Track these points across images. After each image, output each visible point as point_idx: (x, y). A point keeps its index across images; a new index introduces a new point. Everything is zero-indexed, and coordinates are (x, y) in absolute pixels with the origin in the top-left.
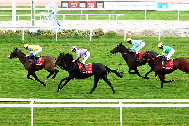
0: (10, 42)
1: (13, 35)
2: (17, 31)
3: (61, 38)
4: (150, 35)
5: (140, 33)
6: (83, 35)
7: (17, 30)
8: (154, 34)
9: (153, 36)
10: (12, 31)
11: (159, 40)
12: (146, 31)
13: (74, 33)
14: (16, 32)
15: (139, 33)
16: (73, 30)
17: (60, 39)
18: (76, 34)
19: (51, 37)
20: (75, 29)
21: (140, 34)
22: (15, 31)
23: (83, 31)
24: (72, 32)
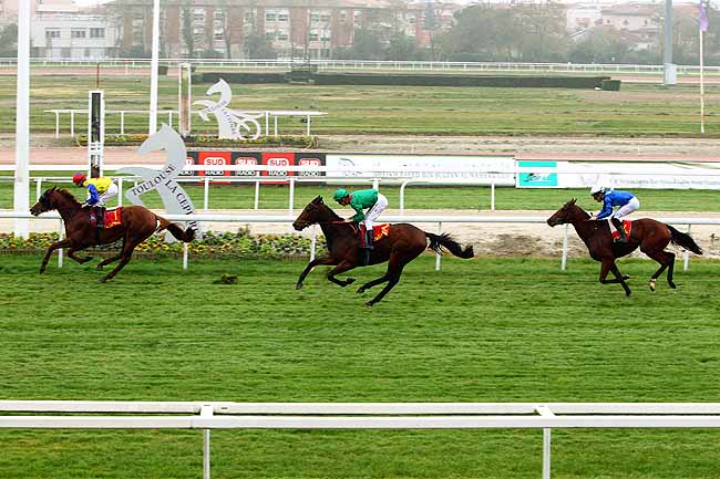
0: (14, 271)
1: (19, 249)
2: (34, 237)
3: (202, 261)
4: (526, 251)
5: (489, 245)
6: (282, 252)
7: (31, 234)
8: (539, 249)
9: (538, 256)
10: (17, 235)
11: (563, 268)
12: (507, 239)
13: (244, 246)
14: (29, 241)
15: (483, 245)
16: (240, 235)
17: (197, 263)
18: (255, 248)
19: (163, 256)
20: (248, 231)
21: (489, 250)
22: (26, 238)
23: (277, 239)
24: (237, 241)
